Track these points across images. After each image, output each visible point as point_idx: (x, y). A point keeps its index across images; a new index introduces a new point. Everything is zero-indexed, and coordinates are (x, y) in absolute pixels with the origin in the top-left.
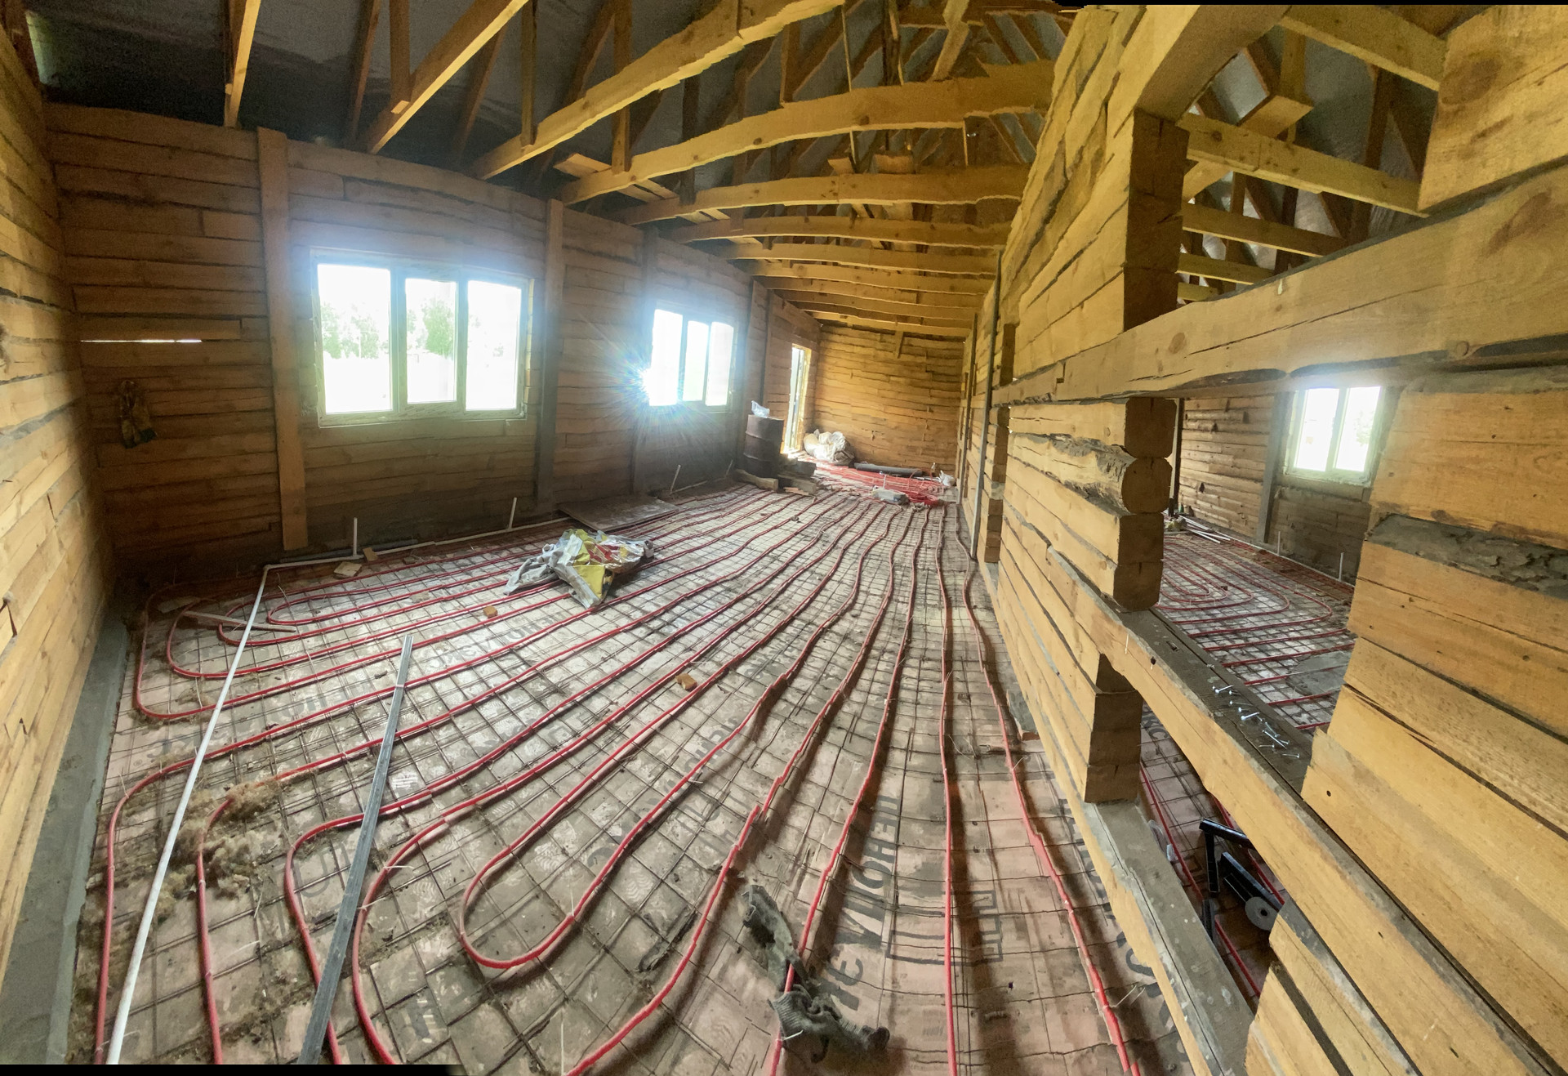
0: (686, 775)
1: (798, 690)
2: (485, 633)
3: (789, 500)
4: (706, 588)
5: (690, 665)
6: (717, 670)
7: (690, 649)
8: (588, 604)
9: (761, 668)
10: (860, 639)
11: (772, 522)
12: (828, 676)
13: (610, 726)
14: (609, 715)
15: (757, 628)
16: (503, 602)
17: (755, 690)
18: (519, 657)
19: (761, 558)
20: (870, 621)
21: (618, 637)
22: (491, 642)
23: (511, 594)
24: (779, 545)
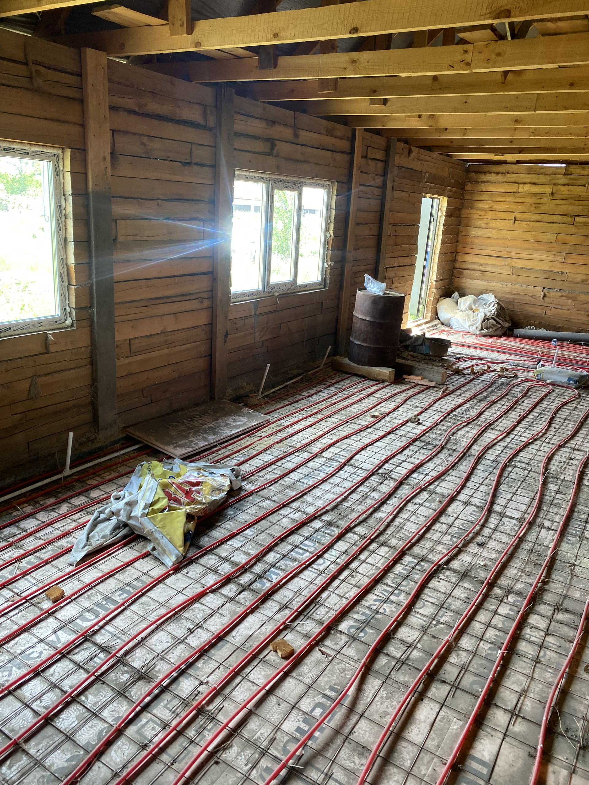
0: (284, 758)
1: (402, 641)
2: (51, 623)
3: (410, 393)
4: (303, 524)
5: (286, 628)
6: (317, 630)
7: (285, 607)
8: (170, 561)
9: (365, 624)
10: (483, 574)
11: (386, 425)
12: (439, 622)
13: (200, 711)
14: (199, 698)
15: (360, 570)
16: (70, 576)
17: (358, 651)
18: (95, 644)
19: (367, 478)
20: (499, 552)
21: (205, 600)
22: (60, 633)
23: (78, 563)
24: (392, 457)
